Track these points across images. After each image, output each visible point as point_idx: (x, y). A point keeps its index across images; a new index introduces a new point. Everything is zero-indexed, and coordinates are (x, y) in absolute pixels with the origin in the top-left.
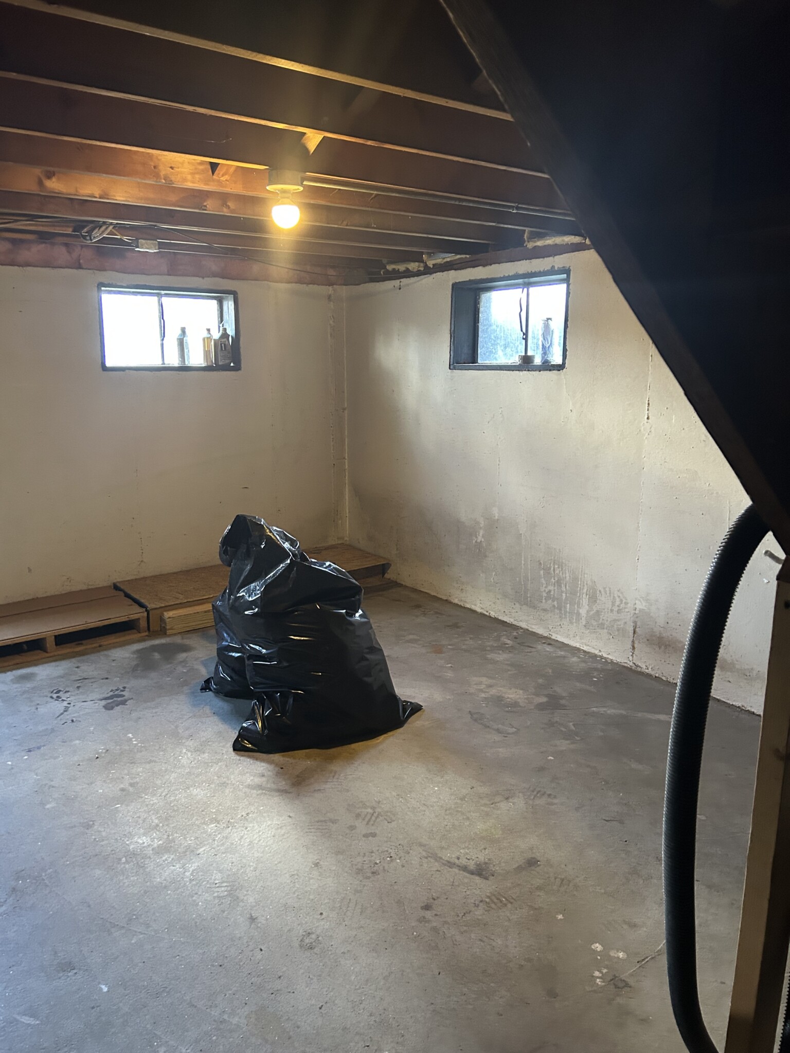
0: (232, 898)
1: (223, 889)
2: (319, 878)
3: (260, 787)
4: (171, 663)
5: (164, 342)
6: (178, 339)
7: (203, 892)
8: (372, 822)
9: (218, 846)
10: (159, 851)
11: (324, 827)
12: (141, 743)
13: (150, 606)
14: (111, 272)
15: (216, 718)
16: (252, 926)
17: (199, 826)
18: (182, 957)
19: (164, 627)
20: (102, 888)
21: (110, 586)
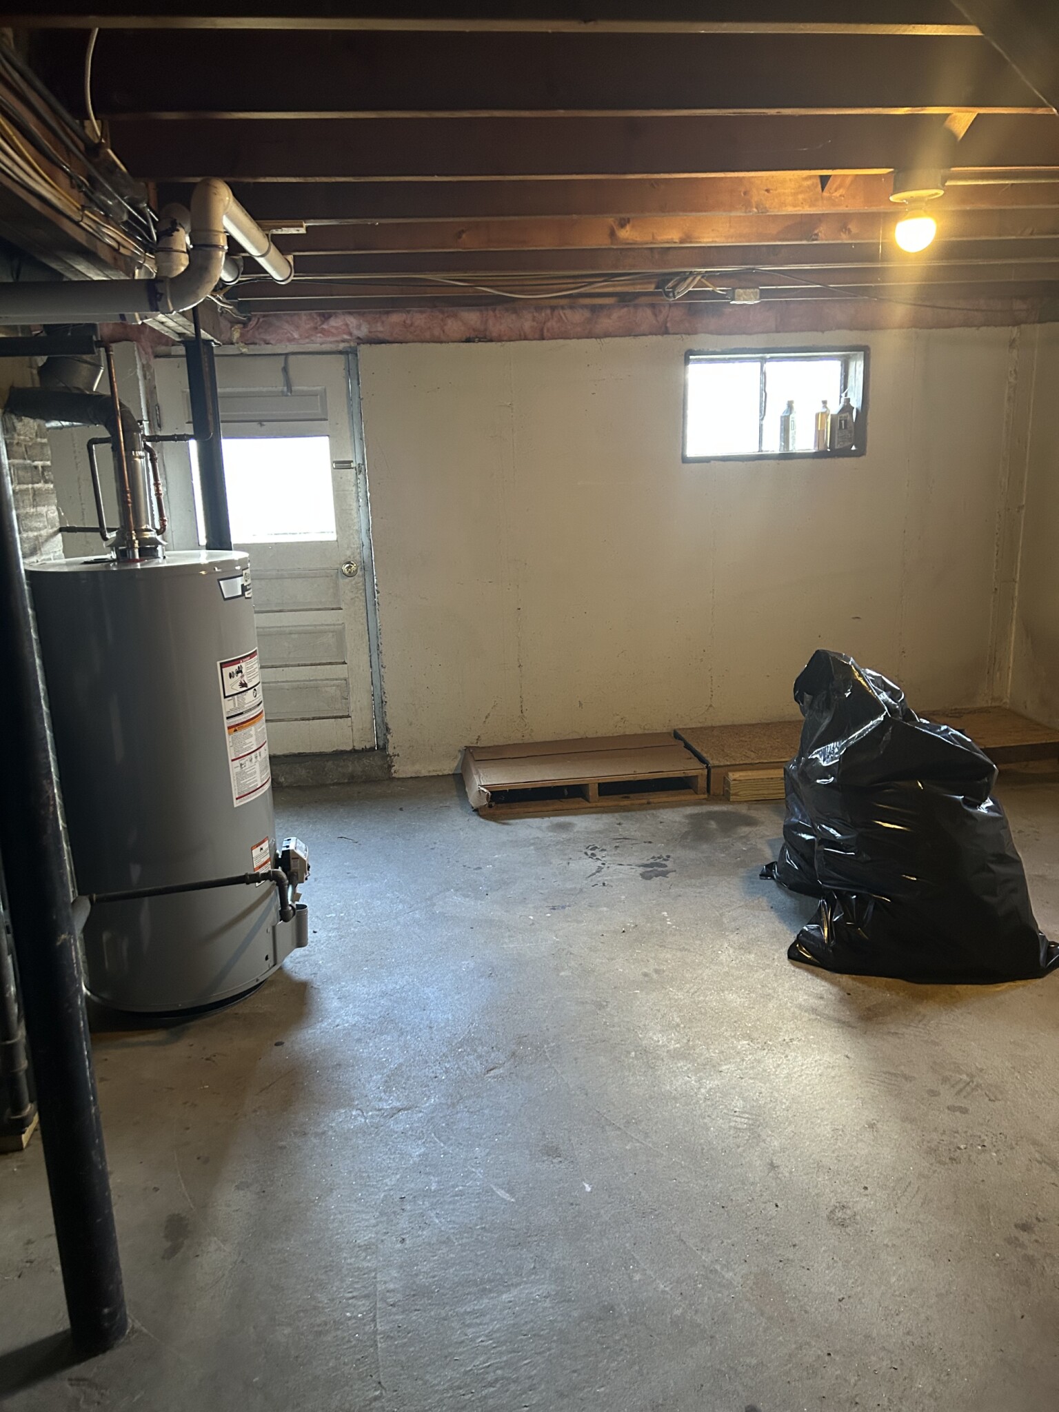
0: (752, 1134)
1: (743, 1120)
2: (872, 1143)
3: (814, 1010)
4: (729, 837)
5: (764, 422)
6: (782, 417)
7: (718, 1117)
8: (964, 1093)
9: (746, 1068)
10: (676, 1055)
11: (893, 1082)
12: (676, 926)
13: (712, 762)
14: (703, 335)
15: (772, 914)
16: (770, 1174)
17: (727, 1039)
18: (680, 1182)
19: (727, 791)
20: (604, 1078)
21: (669, 733)
